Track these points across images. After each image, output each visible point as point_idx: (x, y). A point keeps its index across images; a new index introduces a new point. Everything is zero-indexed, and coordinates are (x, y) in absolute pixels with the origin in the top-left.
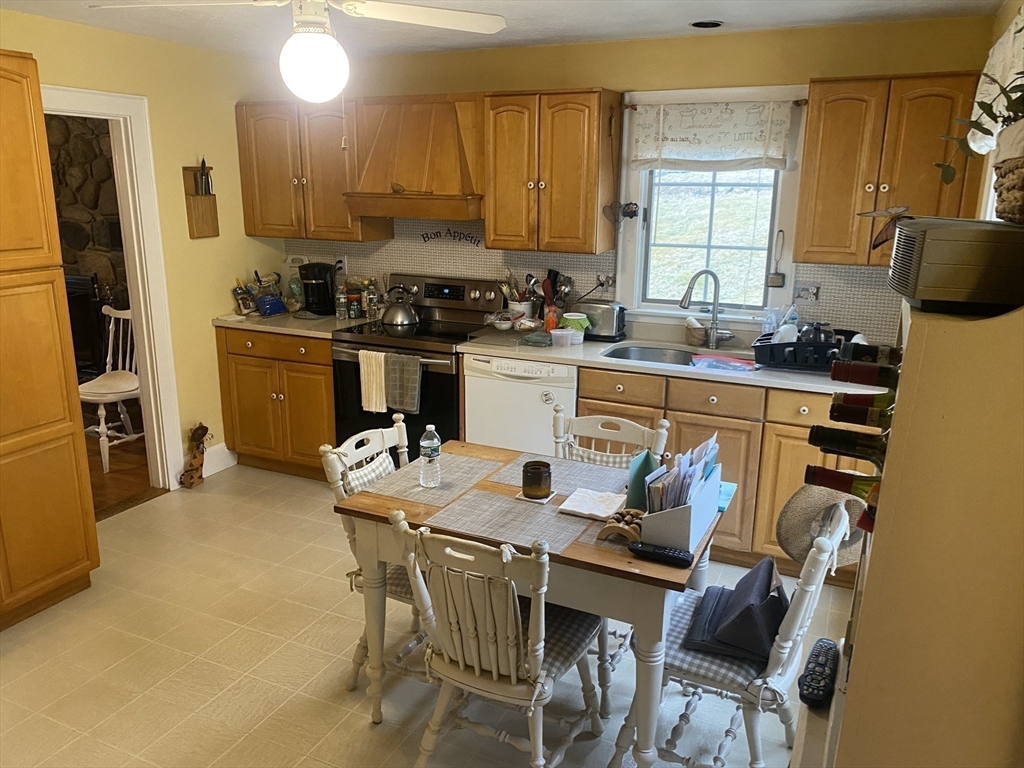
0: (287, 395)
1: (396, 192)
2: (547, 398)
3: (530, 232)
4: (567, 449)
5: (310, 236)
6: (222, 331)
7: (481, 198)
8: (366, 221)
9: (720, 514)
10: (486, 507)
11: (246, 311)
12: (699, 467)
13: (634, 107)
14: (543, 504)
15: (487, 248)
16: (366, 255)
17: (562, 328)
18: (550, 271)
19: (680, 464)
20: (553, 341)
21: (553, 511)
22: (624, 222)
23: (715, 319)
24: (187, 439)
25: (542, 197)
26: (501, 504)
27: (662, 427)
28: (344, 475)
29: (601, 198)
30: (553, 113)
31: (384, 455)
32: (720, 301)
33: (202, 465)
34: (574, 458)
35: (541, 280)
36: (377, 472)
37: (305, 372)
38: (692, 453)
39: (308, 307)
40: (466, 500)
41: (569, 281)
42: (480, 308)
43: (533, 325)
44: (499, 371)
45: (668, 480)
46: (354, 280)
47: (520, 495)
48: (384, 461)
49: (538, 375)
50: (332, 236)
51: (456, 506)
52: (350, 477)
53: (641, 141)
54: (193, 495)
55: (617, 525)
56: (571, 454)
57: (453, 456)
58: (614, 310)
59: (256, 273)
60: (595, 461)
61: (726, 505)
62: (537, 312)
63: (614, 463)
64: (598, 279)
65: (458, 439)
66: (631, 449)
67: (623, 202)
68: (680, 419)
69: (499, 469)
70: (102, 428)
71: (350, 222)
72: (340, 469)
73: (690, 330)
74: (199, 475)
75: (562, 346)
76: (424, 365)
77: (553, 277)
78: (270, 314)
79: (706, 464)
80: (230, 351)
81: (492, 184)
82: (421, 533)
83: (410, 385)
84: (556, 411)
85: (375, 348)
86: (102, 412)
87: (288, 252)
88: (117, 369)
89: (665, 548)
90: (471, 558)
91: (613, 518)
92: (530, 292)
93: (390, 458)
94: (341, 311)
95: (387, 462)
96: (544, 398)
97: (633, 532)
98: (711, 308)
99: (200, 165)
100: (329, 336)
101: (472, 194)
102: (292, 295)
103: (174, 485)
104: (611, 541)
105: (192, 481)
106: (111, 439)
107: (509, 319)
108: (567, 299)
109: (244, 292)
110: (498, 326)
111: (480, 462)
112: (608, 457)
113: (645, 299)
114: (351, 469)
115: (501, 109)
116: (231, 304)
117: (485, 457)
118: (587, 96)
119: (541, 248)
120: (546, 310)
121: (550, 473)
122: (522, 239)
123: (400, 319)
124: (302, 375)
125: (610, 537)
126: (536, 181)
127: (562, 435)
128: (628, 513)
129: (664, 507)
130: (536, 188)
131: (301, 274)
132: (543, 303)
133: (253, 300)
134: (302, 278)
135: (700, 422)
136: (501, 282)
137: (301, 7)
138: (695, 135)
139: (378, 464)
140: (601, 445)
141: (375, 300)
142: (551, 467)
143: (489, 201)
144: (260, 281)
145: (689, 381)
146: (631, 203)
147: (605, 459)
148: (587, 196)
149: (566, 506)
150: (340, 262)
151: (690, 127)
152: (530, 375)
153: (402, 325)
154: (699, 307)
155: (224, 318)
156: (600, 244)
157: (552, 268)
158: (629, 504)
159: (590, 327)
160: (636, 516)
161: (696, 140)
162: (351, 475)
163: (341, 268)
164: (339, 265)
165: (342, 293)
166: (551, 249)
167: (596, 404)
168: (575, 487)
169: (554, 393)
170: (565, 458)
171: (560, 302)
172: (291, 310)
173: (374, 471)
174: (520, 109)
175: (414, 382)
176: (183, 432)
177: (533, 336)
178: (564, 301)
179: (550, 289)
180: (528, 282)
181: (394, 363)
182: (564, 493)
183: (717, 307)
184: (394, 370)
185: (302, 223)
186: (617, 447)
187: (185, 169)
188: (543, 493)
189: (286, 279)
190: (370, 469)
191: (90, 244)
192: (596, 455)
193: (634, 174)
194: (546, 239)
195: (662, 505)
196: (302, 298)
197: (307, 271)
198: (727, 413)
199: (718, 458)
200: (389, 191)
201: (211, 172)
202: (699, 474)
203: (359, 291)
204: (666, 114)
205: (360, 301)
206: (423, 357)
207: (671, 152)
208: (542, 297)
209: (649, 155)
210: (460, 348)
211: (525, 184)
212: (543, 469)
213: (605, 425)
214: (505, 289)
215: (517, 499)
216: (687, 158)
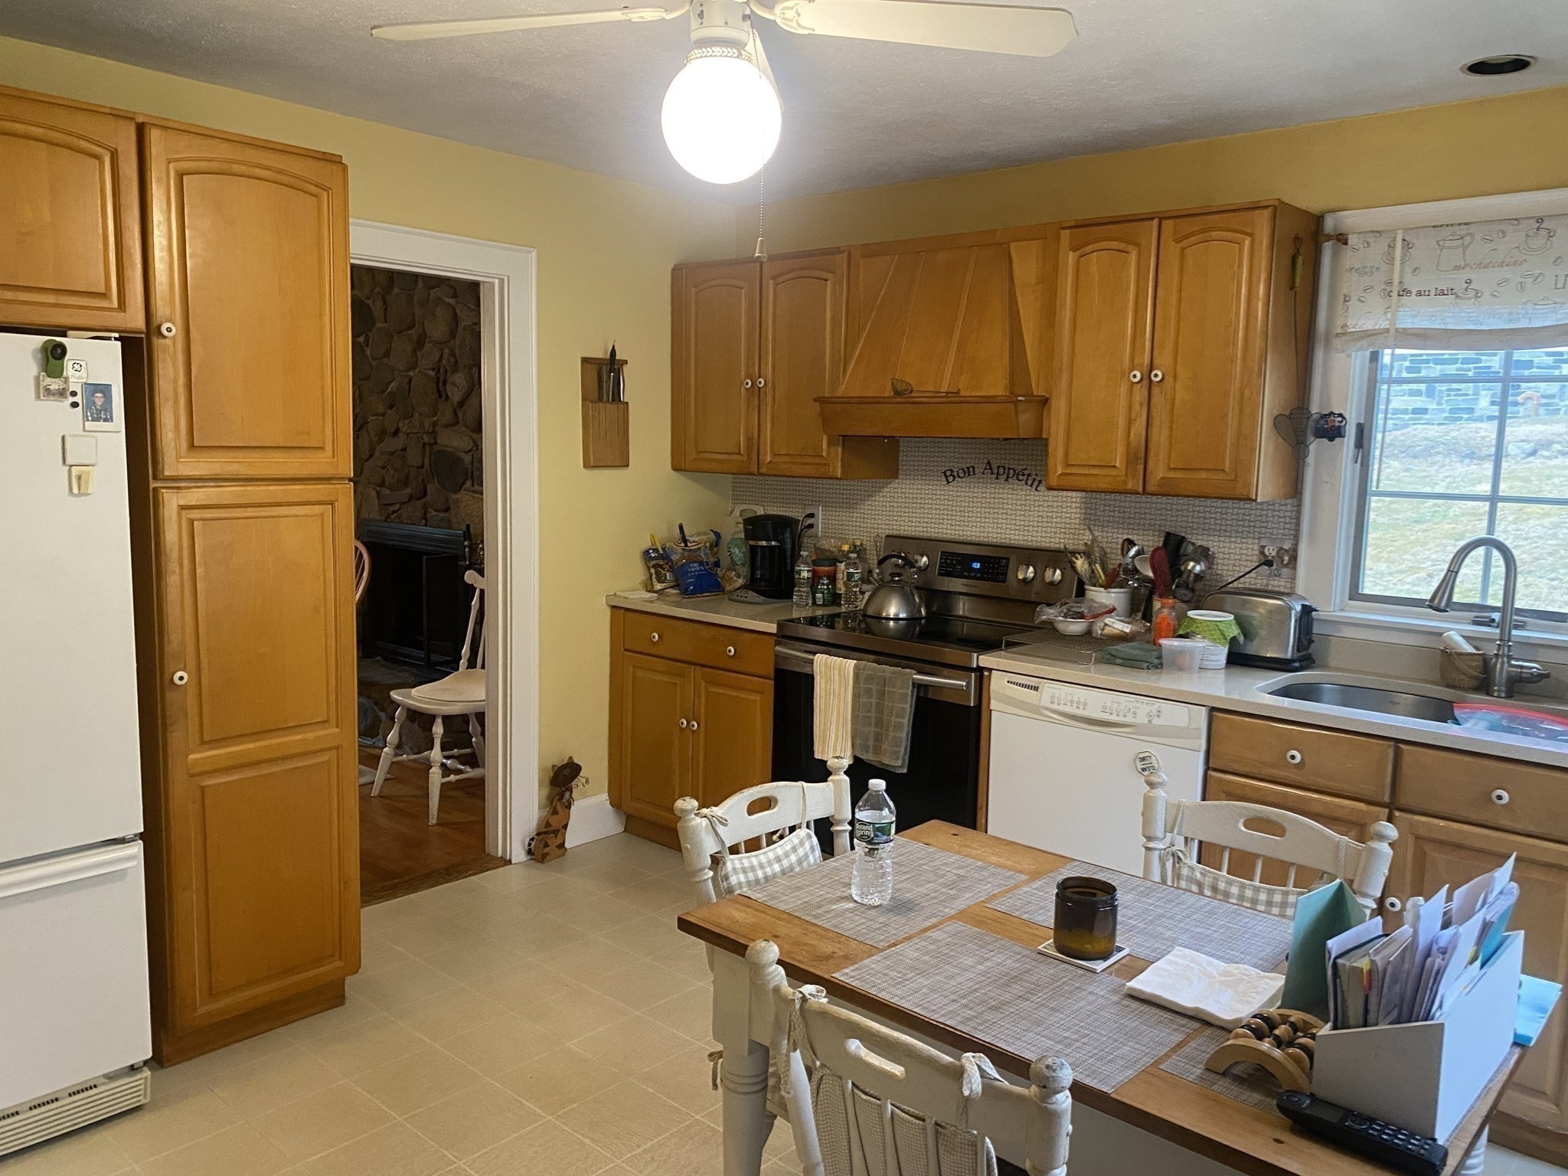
0: (702, 725)
1: (897, 393)
2: (1145, 765)
3: (1131, 459)
4: (1169, 864)
5: (764, 470)
6: (620, 613)
7: (1045, 402)
8: (849, 442)
9: (1517, 1051)
10: (970, 962)
11: (658, 586)
12: (1469, 931)
13: (1342, 239)
14: (1094, 971)
15: (1050, 489)
16: (850, 504)
17: (1185, 636)
18: (1168, 534)
19: (1417, 917)
20: (1164, 661)
21: (1115, 991)
22: (1315, 447)
23: (1505, 638)
24: (547, 781)
25: (1157, 398)
26: (1004, 959)
27: (1381, 837)
28: (716, 861)
29: (1271, 400)
30: (1183, 249)
31: (802, 832)
32: (1517, 605)
33: (565, 827)
34: (1183, 884)
35: (1149, 550)
36: (786, 863)
37: (733, 687)
38: (1449, 898)
39: (752, 585)
40: (935, 942)
41: (1204, 554)
42: (1033, 597)
43: (1127, 629)
44: (1055, 707)
45: (1386, 954)
46: (826, 544)
47: (1048, 945)
48: (802, 843)
49: (1129, 719)
50: (798, 470)
51: (908, 951)
52: (729, 865)
53: (1354, 298)
54: (543, 875)
55: (1254, 1043)
56: (1177, 876)
57: (931, 849)
58: (1291, 609)
59: (681, 527)
60: (1227, 895)
61: (1532, 1029)
62: (1140, 607)
63: (1269, 903)
64: (1262, 553)
65: (974, 826)
66: (1307, 878)
67: (1315, 409)
68: (1422, 832)
69: (1016, 887)
70: (436, 754)
71: (825, 446)
72: (710, 847)
73: (1448, 657)
74: (558, 841)
75: (1181, 669)
76: (919, 686)
77: (1174, 549)
78: (694, 593)
79: (1486, 927)
80: (628, 647)
81: (1065, 376)
82: (804, 999)
83: (893, 719)
84: (1151, 785)
85: (843, 652)
86: (438, 729)
87: (736, 499)
88: (475, 667)
89: (1372, 1120)
90: (897, 1070)
91: (1248, 1026)
92: (1126, 571)
93: (815, 840)
94: (801, 593)
95: (807, 846)
96: (1140, 766)
97: (1291, 1067)
98: (1496, 616)
99: (608, 357)
100: (772, 628)
101: (1029, 395)
102: (733, 566)
103: (518, 854)
104: (1239, 1080)
105: (547, 850)
106: (446, 770)
107: (1081, 616)
108: (1199, 586)
109: (661, 557)
110: (1061, 627)
111: (982, 868)
112: (1257, 890)
113: (1355, 594)
114: (734, 850)
115: (1089, 248)
116: (638, 572)
117: (994, 859)
118: (1247, 215)
119: (1150, 488)
120: (1157, 605)
121: (1114, 908)
122: (1114, 472)
123: (894, 609)
124: (728, 692)
125: (1235, 1071)
126: (1146, 369)
127: (1160, 833)
128: (1285, 1019)
129: (1372, 1016)
130: (1146, 382)
131: (746, 530)
132: (1151, 593)
133: (672, 569)
134: (747, 538)
135: (1468, 842)
136: (1074, 553)
137: (701, 15)
138: (1469, 282)
139: (788, 847)
140: (1242, 864)
141: (857, 577)
142: (1119, 894)
143: (1059, 407)
144: (685, 541)
145: (1444, 754)
146: (1332, 413)
147: (1249, 893)
148: (1242, 395)
149: (1142, 983)
150: (812, 516)
151: (1457, 268)
152: (1113, 718)
153: (896, 619)
154: (1471, 615)
155: (626, 594)
156: (1266, 483)
157: (1172, 530)
158: (1291, 997)
159: (1241, 639)
160: (1305, 1029)
161: (1470, 292)
162: (732, 862)
163: (811, 526)
164: (810, 521)
165: (807, 564)
166: (1167, 491)
167: (1245, 785)
168: (1173, 942)
169: (1159, 755)
170: (1164, 882)
171: (1183, 591)
172: (728, 588)
173: (778, 860)
174: (1122, 246)
175: (900, 715)
176: (542, 770)
177: (1122, 648)
178: (1193, 590)
179: (1165, 567)
180: (1124, 552)
181: (869, 679)
182: (1142, 953)
183: (1509, 615)
184: (869, 691)
185: (754, 445)
186: (1276, 872)
187: (585, 361)
188: (1099, 947)
189: (726, 537)
190: (771, 855)
191: (468, 484)
192: (1229, 883)
193: (1338, 359)
194: (1159, 471)
195: (1366, 1011)
196: (745, 571)
197: (755, 526)
198: (1531, 828)
199: (1516, 918)
200: (888, 392)
201: (625, 368)
202: (1466, 947)
203: (834, 561)
204: (1407, 245)
205: (833, 579)
206: (920, 672)
207: (1413, 315)
208: (1150, 580)
209: (1368, 324)
210: (986, 660)
211: (1125, 375)
212: (1102, 897)
213: (1253, 823)
214: (1080, 563)
215: (1040, 953)
216: (1450, 327)
